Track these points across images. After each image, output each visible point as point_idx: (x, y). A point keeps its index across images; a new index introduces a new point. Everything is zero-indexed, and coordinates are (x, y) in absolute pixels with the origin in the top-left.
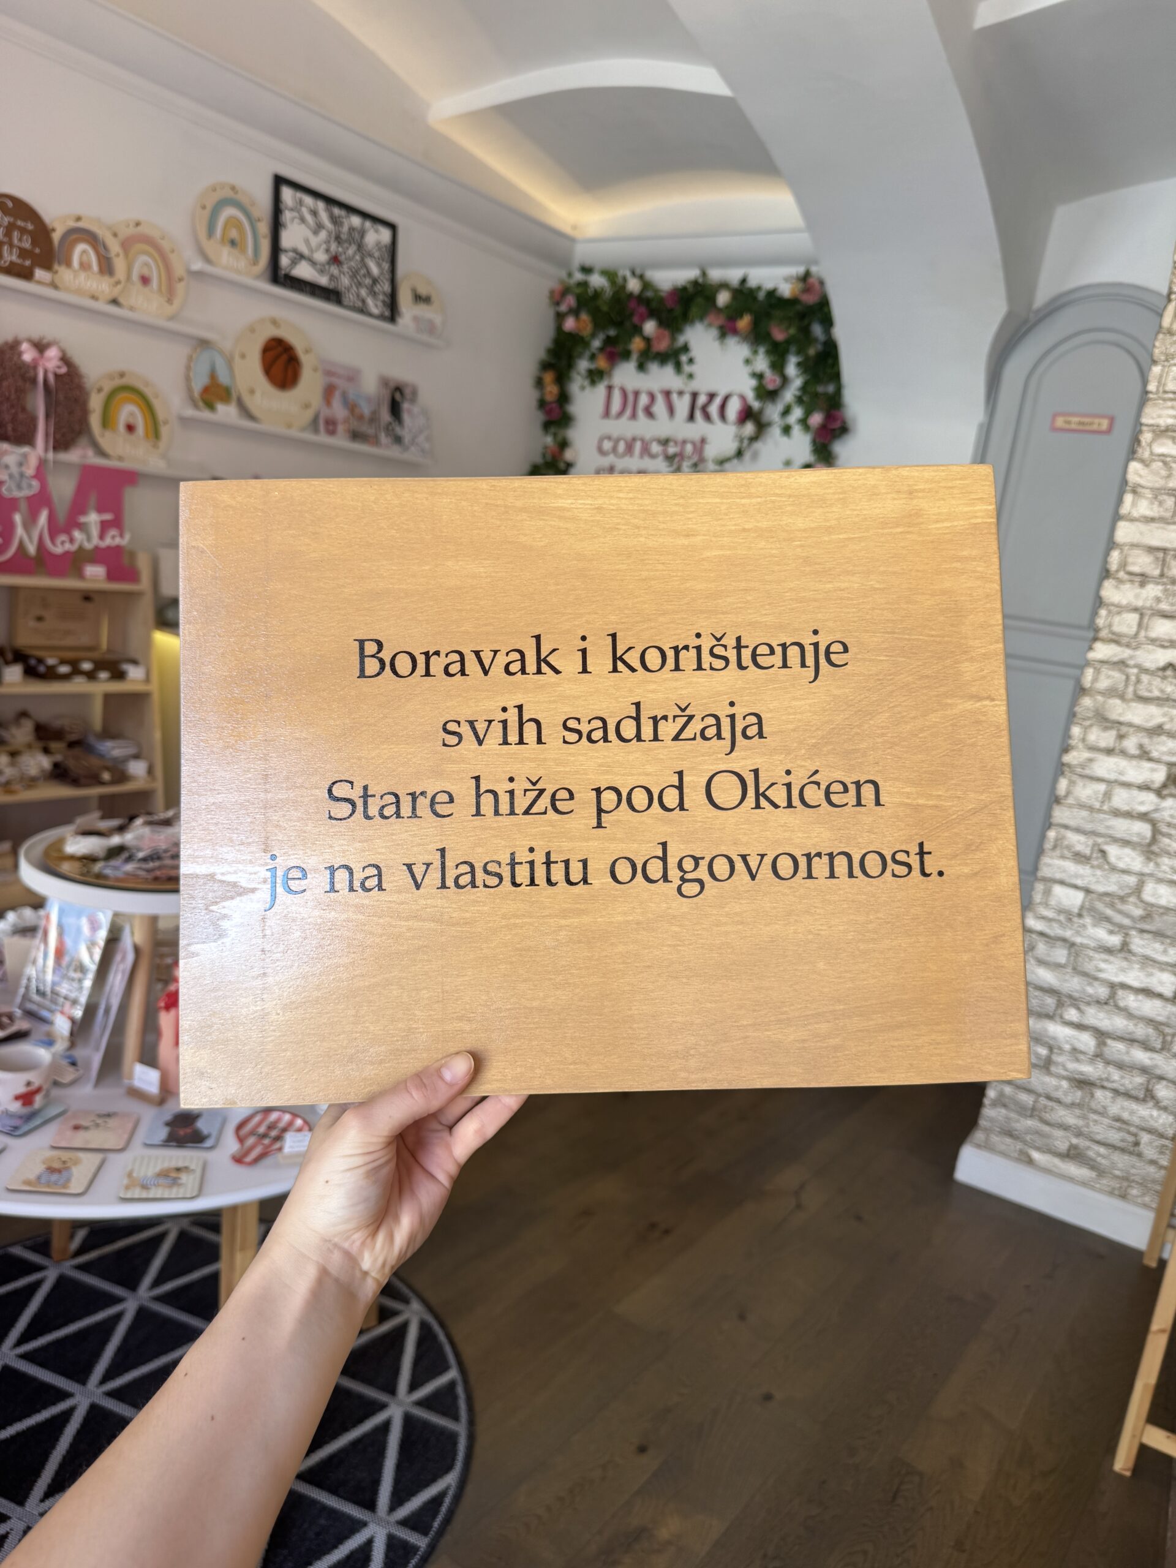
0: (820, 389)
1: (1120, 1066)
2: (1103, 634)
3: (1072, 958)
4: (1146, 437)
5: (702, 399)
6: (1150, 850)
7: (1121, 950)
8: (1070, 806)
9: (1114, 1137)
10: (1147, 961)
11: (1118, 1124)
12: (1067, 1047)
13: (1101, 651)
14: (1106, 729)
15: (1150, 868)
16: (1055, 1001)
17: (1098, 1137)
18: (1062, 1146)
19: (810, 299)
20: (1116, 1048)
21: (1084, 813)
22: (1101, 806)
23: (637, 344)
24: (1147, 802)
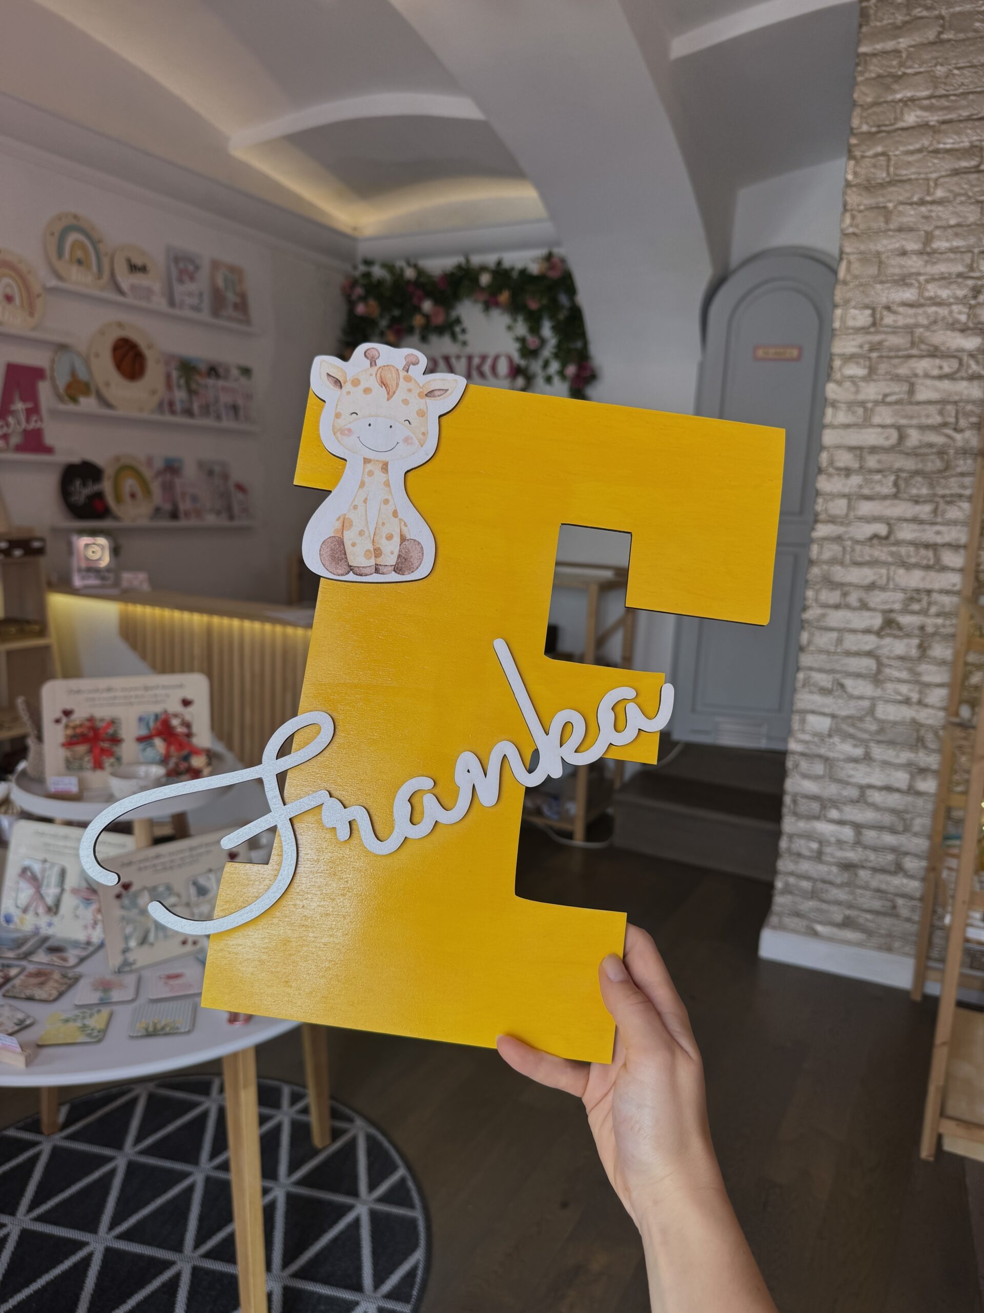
0: (572, 346)
1: (875, 849)
2: (822, 517)
3: (828, 770)
4: (837, 363)
5: (476, 361)
6: (877, 679)
7: (864, 759)
8: (812, 653)
9: (877, 904)
10: (886, 764)
11: (878, 894)
12: (833, 840)
13: (822, 530)
14: (832, 589)
15: (878, 692)
16: (819, 805)
17: (866, 906)
18: (839, 918)
19: (554, 275)
20: (870, 836)
21: (823, 657)
22: (836, 649)
23: (418, 320)
24: (869, 642)
